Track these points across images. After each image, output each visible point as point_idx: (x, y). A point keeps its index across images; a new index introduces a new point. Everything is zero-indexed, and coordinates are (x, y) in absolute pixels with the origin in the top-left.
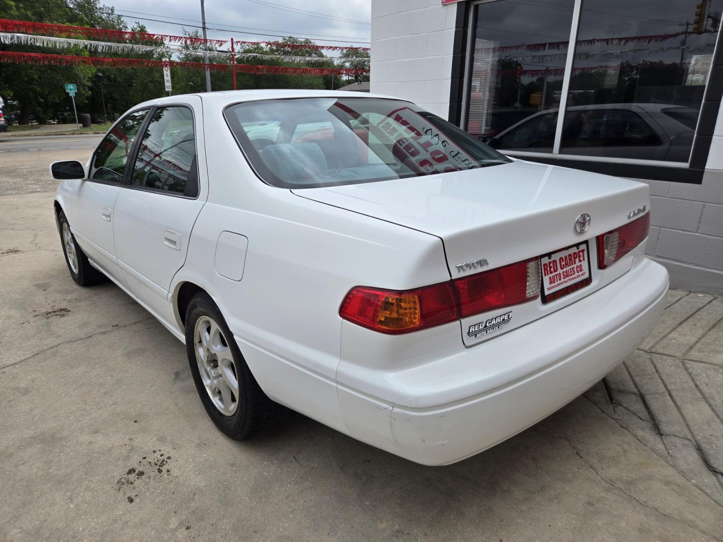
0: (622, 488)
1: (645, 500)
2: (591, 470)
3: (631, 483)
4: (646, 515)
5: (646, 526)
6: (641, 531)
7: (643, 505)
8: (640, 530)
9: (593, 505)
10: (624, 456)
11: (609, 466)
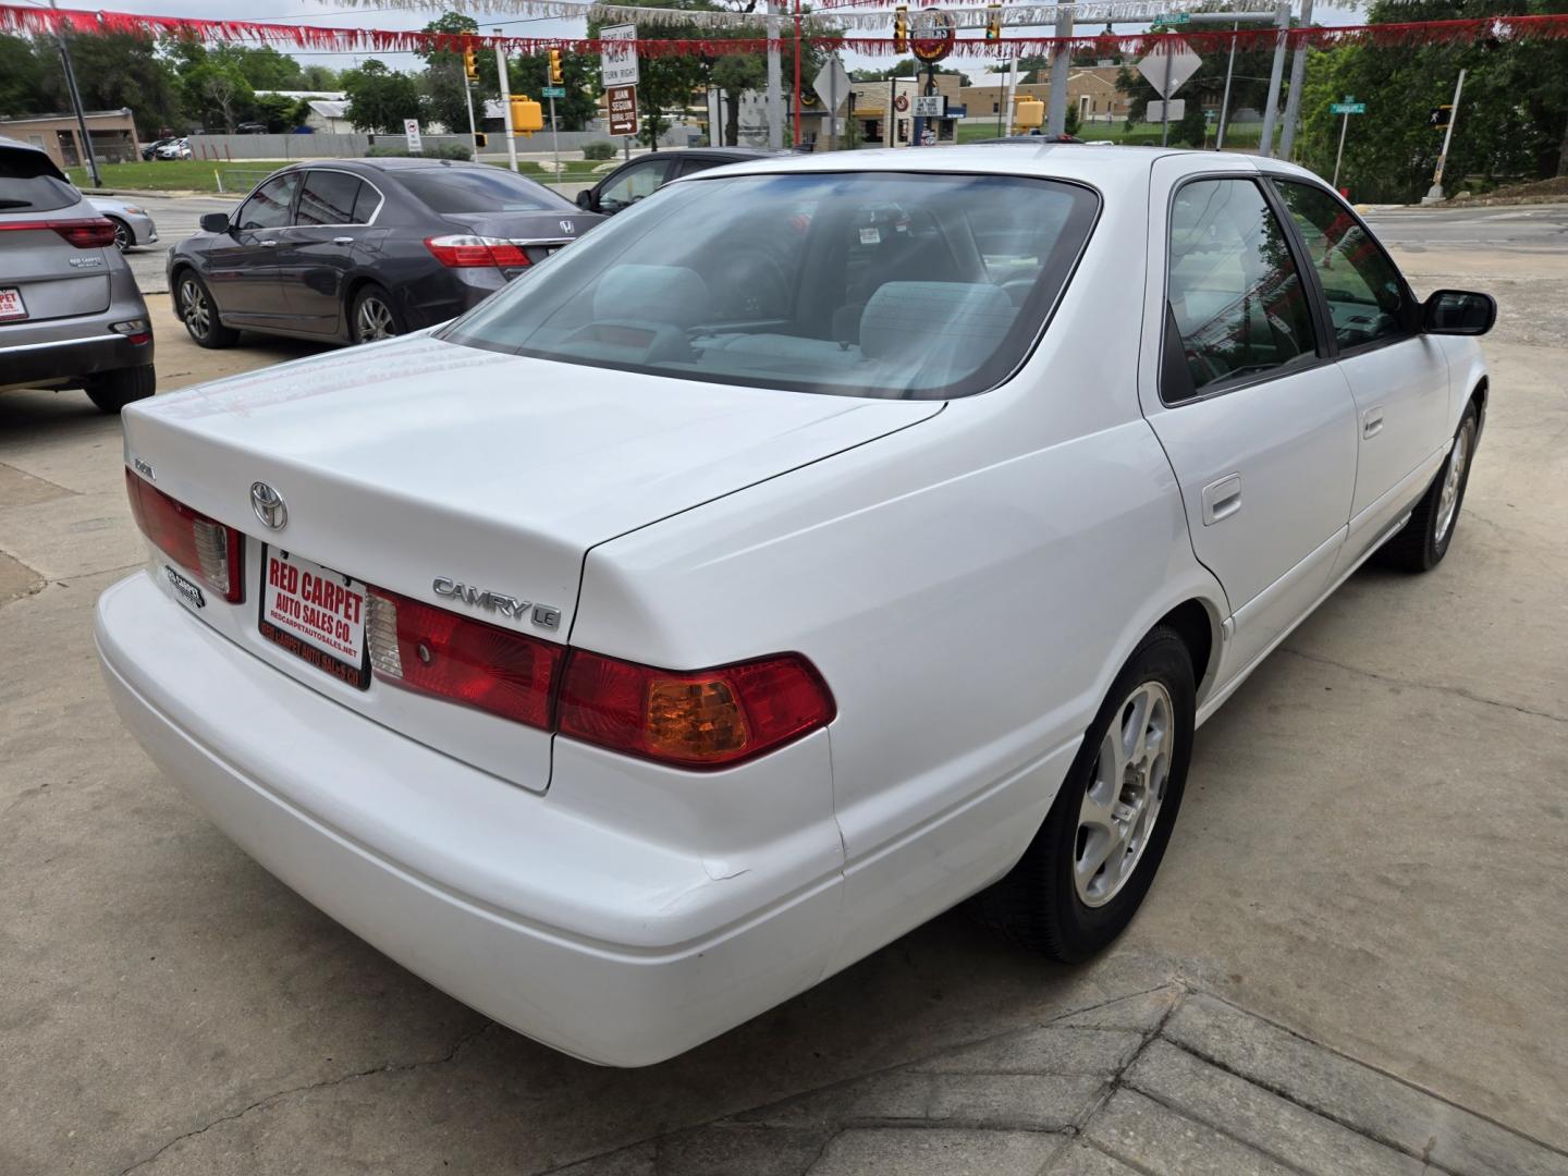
0: (239, 1121)
1: (185, 1150)
2: (318, 1080)
3: (248, 1140)
4: (144, 1136)
5: (117, 1128)
6: (113, 1116)
7: (175, 1143)
8: (117, 1114)
9: (213, 1059)
10: (344, 1159)
11: (317, 1115)
